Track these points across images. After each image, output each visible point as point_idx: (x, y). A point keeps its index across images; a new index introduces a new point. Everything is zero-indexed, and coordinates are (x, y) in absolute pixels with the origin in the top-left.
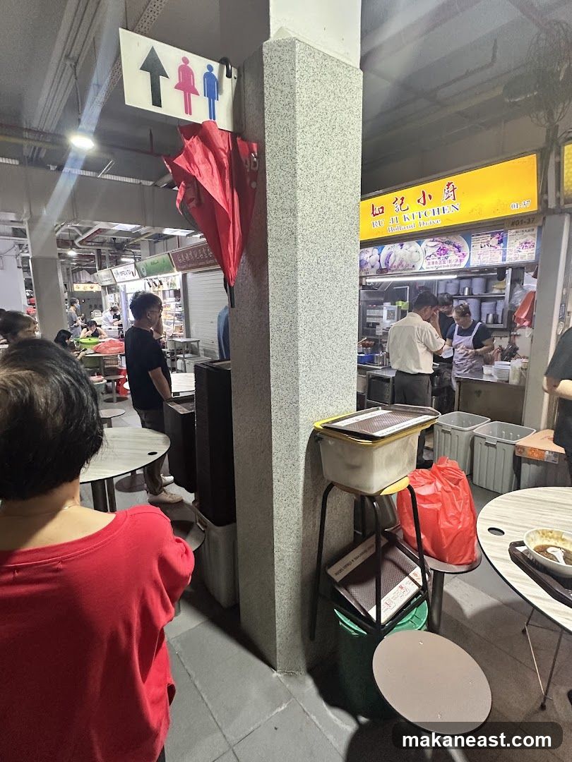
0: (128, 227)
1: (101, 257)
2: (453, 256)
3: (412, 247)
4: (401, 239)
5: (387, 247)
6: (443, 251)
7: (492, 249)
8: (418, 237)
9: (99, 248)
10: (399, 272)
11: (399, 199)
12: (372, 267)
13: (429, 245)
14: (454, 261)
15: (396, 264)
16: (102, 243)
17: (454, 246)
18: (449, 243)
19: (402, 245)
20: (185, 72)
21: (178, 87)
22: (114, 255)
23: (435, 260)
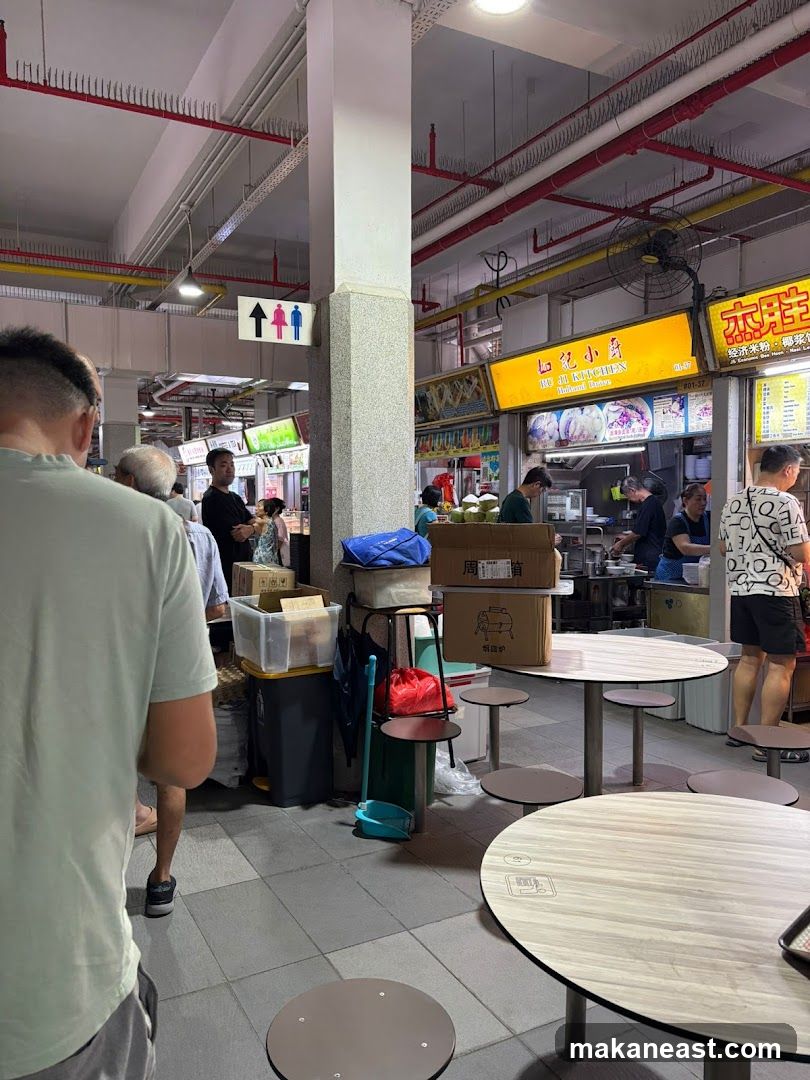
0: (237, 381)
1: (190, 420)
2: (636, 425)
3: (593, 411)
4: (579, 402)
5: (566, 411)
6: (625, 419)
7: (674, 415)
8: (599, 399)
9: (188, 405)
10: (580, 444)
11: (566, 354)
12: (551, 437)
13: (611, 409)
14: (637, 431)
15: (577, 434)
16: (195, 398)
17: (637, 411)
18: (631, 407)
19: (582, 410)
20: (279, 313)
21: (273, 323)
22: (211, 416)
23: (618, 429)
